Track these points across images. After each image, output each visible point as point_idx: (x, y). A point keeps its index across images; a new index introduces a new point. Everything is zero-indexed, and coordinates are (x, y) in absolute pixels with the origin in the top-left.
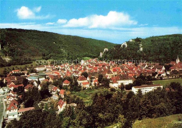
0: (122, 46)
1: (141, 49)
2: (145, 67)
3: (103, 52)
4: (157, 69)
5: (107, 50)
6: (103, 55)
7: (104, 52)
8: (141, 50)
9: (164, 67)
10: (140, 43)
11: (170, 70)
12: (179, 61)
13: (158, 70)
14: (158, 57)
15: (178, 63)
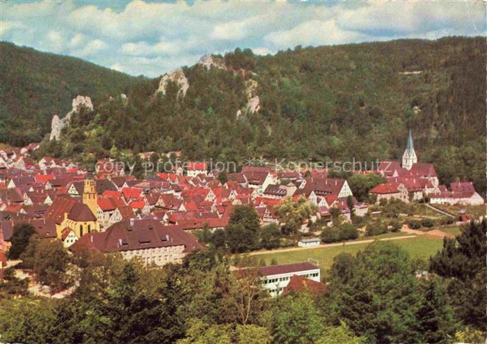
0: (162, 89)
1: (254, 105)
2: (265, 186)
3: (69, 116)
4: (313, 196)
5: (88, 102)
6: (64, 131)
7: (74, 115)
8: (253, 109)
9: (346, 183)
10: (251, 77)
11: (373, 201)
12: (415, 161)
13: (318, 201)
14: (329, 142)
15: (409, 168)
